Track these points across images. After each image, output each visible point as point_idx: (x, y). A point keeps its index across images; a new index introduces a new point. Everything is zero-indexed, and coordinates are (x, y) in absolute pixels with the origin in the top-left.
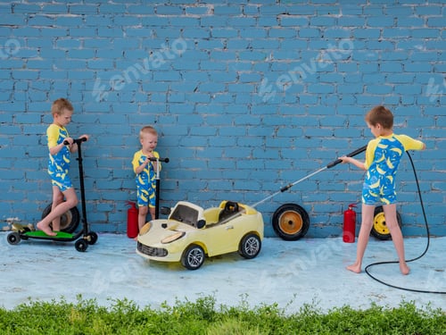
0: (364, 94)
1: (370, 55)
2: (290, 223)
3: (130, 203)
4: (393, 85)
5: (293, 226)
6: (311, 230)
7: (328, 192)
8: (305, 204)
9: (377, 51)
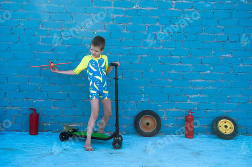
0: (202, 33)
1: (207, 5)
2: (148, 124)
3: (32, 109)
4: (223, 27)
5: (150, 126)
6: (162, 129)
7: (176, 103)
8: (160, 110)
9: (212, 3)
